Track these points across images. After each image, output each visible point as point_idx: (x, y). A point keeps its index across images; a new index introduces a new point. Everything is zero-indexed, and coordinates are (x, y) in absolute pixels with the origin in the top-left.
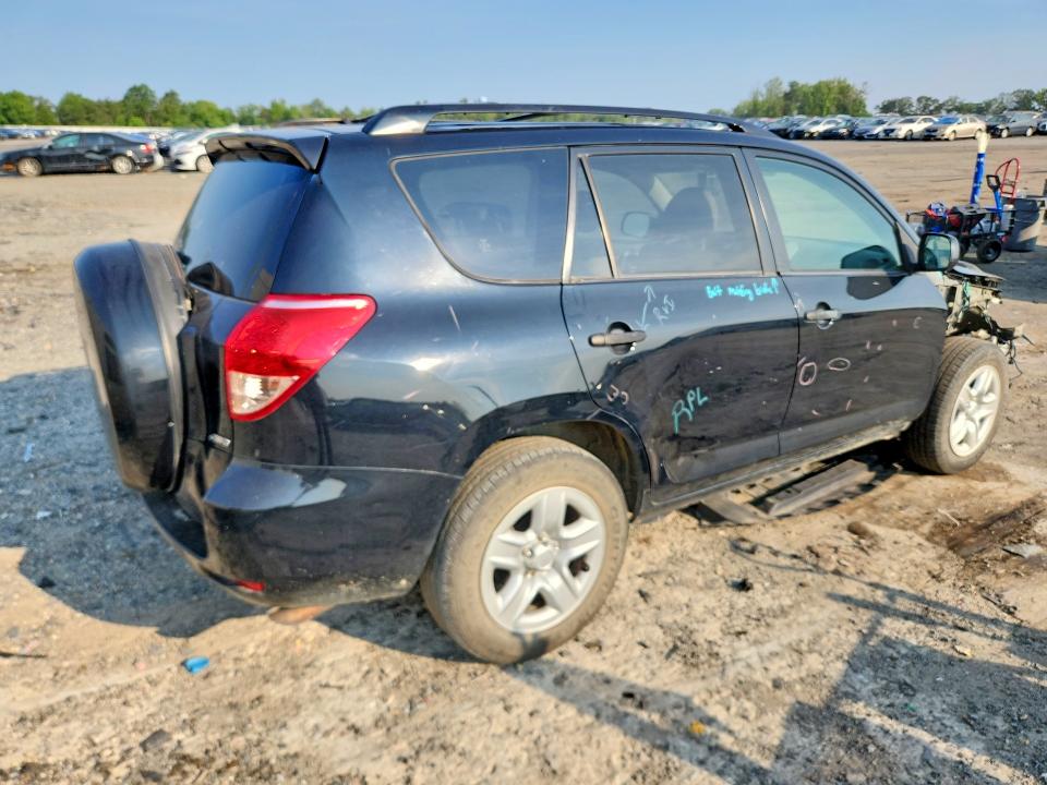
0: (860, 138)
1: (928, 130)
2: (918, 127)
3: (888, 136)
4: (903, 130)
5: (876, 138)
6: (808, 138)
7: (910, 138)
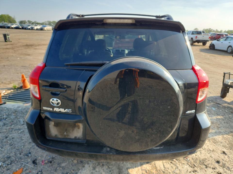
0: (25, 29)
1: (41, 28)
2: (39, 27)
3: (32, 29)
4: (36, 28)
5: (29, 29)
6: (11, 28)
7: (37, 29)
